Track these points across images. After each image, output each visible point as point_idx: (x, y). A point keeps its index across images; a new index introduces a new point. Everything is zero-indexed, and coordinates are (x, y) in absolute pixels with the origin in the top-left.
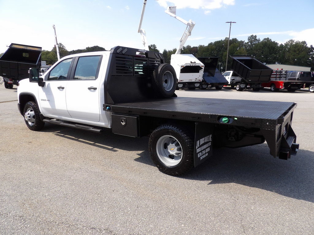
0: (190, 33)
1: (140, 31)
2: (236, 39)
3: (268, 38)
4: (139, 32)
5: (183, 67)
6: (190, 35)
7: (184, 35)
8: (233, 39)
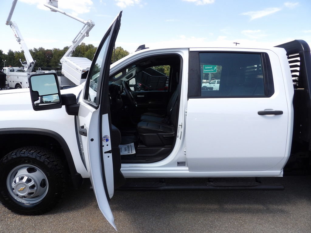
0: (87, 33)
1: (9, 23)
2: (92, 45)
3: (120, 47)
4: (7, 24)
5: (84, 72)
6: (88, 36)
7: (79, 35)
8: (89, 45)
